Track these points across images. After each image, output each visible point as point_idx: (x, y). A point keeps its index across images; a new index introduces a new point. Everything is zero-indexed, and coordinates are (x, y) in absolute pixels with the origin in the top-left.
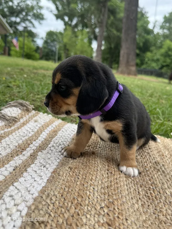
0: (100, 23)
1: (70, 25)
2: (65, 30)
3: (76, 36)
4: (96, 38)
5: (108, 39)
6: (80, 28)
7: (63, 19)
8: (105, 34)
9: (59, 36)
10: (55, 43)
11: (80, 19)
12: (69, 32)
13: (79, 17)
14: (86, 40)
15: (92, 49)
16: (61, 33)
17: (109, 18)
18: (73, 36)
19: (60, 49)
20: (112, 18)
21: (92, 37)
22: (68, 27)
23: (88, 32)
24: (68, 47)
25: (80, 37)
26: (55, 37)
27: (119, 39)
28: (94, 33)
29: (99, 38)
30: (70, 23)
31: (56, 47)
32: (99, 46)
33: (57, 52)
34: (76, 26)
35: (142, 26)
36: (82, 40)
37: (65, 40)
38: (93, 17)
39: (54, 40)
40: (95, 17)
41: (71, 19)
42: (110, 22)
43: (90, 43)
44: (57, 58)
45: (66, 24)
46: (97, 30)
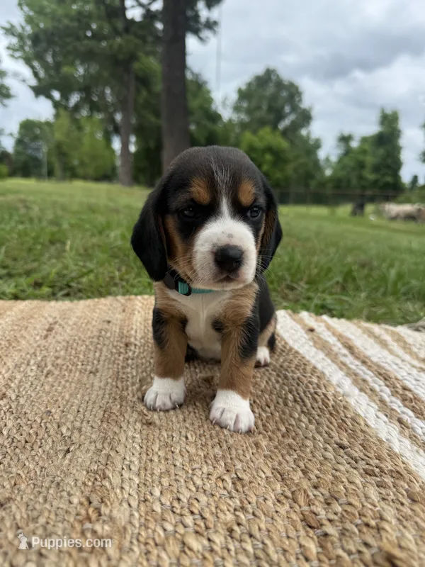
0: (122, 104)
1: (66, 108)
2: (57, 116)
3: (80, 128)
4: (117, 130)
5: (140, 131)
6: (84, 112)
7: (49, 97)
8: (134, 121)
9: (46, 129)
10: (40, 143)
11: (84, 95)
12: (65, 121)
13: (80, 90)
14: (99, 136)
15: (113, 152)
16: (48, 124)
17: (138, 91)
18: (74, 128)
19: (49, 154)
20: (144, 93)
21: (111, 128)
22: (62, 112)
23: (102, 120)
24: (65, 148)
25: (88, 129)
26: (38, 131)
27: (159, 128)
28: (113, 121)
29: (122, 131)
30: (63, 103)
31: (43, 151)
32: (125, 145)
33: (45, 160)
34: (77, 108)
35: (201, 107)
36: (92, 135)
37: (58, 136)
38: (108, 91)
39: (36, 138)
40: (112, 88)
41: (65, 96)
42: (141, 100)
43: (108, 140)
44: (45, 170)
45: (56, 105)
46: (118, 117)
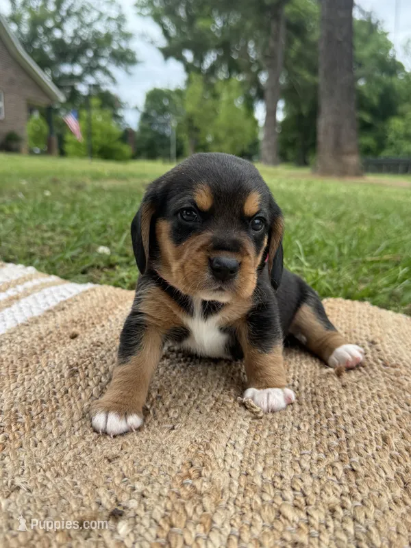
0: (269, 59)
1: (199, 71)
2: (189, 82)
3: (216, 96)
4: (261, 95)
5: (291, 94)
6: (222, 74)
7: (180, 58)
8: (283, 81)
9: (175, 98)
10: (169, 116)
11: (221, 54)
12: (198, 88)
13: (217, 48)
14: (239, 103)
15: (256, 122)
16: (179, 93)
17: (289, 42)
18: (208, 96)
19: (179, 130)
20: (297, 43)
21: (253, 92)
22: (194, 76)
23: (242, 84)
24: (196, 123)
25: (224, 97)
26: (166, 103)
27: (316, 87)
28: (256, 82)
29: (268, 94)
30: (197, 65)
31: (171, 126)
32: (271, 113)
33: (173, 138)
34: (213, 69)
35: (374, 56)
36: (230, 102)
37: (190, 107)
38: (251, 45)
39: (164, 110)
40: (256, 42)
41: (199, 57)
42: (293, 54)
43: (250, 108)
44: (173, 150)
45: (189, 68)
46: (263, 78)
